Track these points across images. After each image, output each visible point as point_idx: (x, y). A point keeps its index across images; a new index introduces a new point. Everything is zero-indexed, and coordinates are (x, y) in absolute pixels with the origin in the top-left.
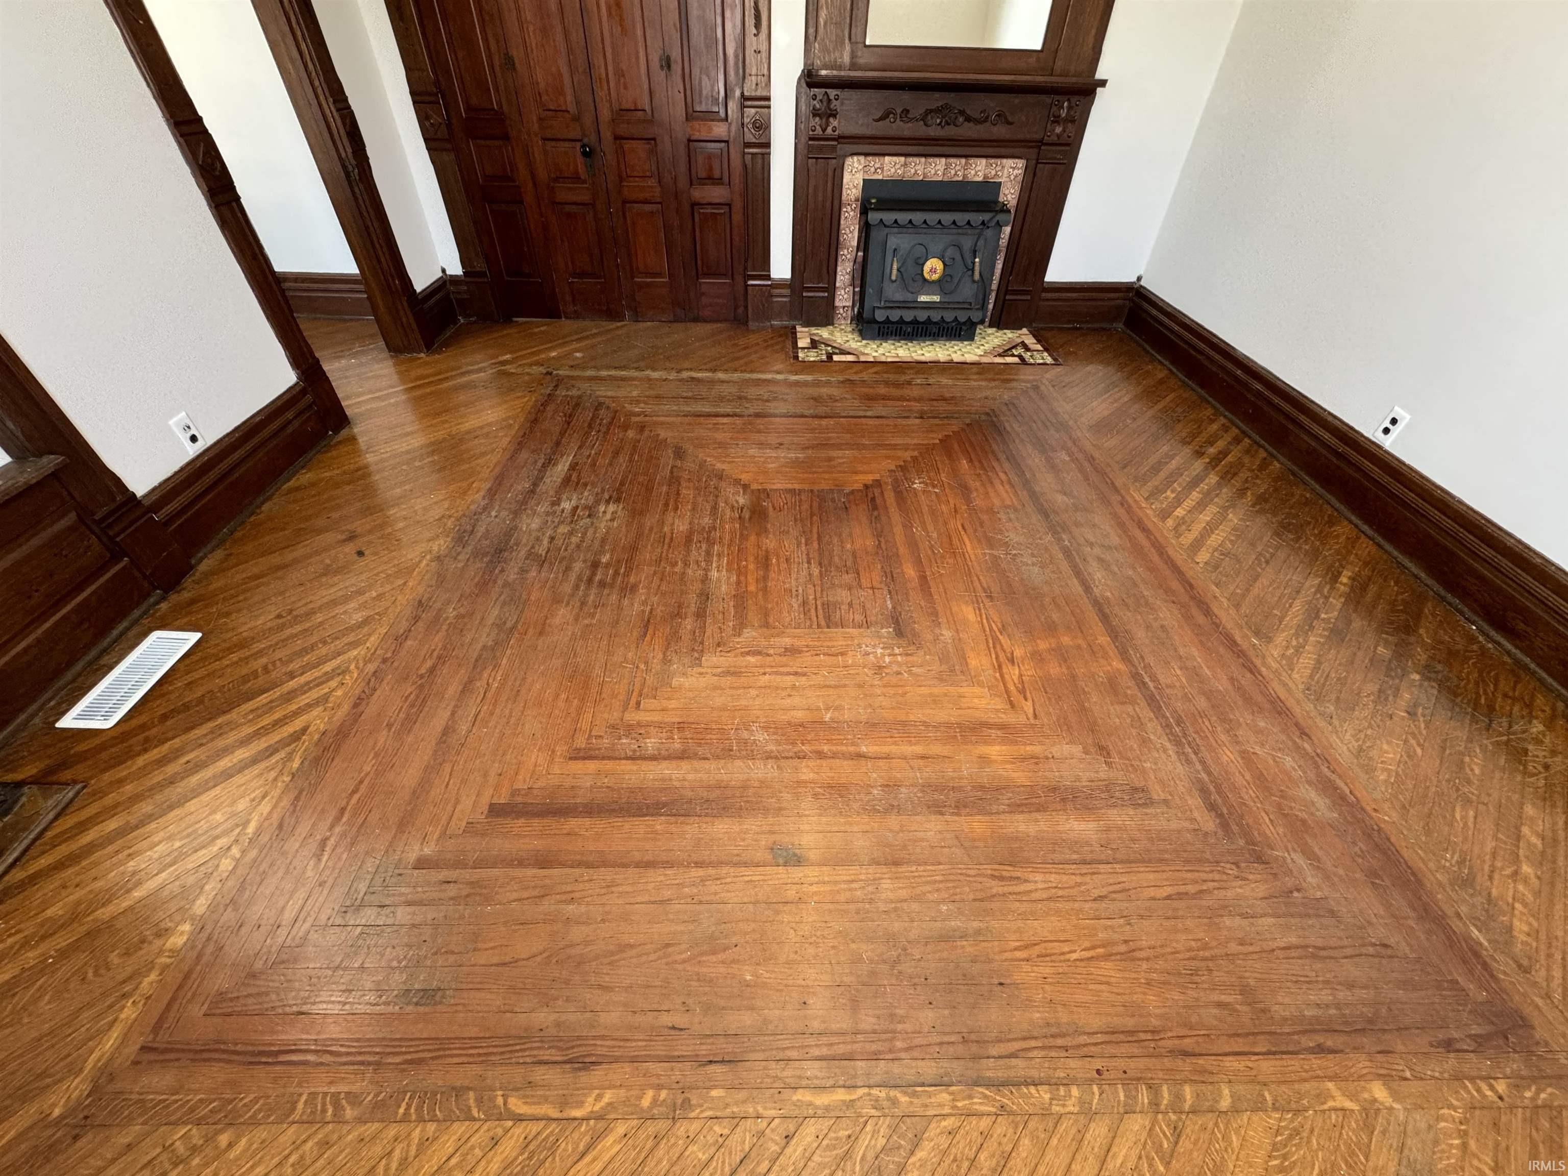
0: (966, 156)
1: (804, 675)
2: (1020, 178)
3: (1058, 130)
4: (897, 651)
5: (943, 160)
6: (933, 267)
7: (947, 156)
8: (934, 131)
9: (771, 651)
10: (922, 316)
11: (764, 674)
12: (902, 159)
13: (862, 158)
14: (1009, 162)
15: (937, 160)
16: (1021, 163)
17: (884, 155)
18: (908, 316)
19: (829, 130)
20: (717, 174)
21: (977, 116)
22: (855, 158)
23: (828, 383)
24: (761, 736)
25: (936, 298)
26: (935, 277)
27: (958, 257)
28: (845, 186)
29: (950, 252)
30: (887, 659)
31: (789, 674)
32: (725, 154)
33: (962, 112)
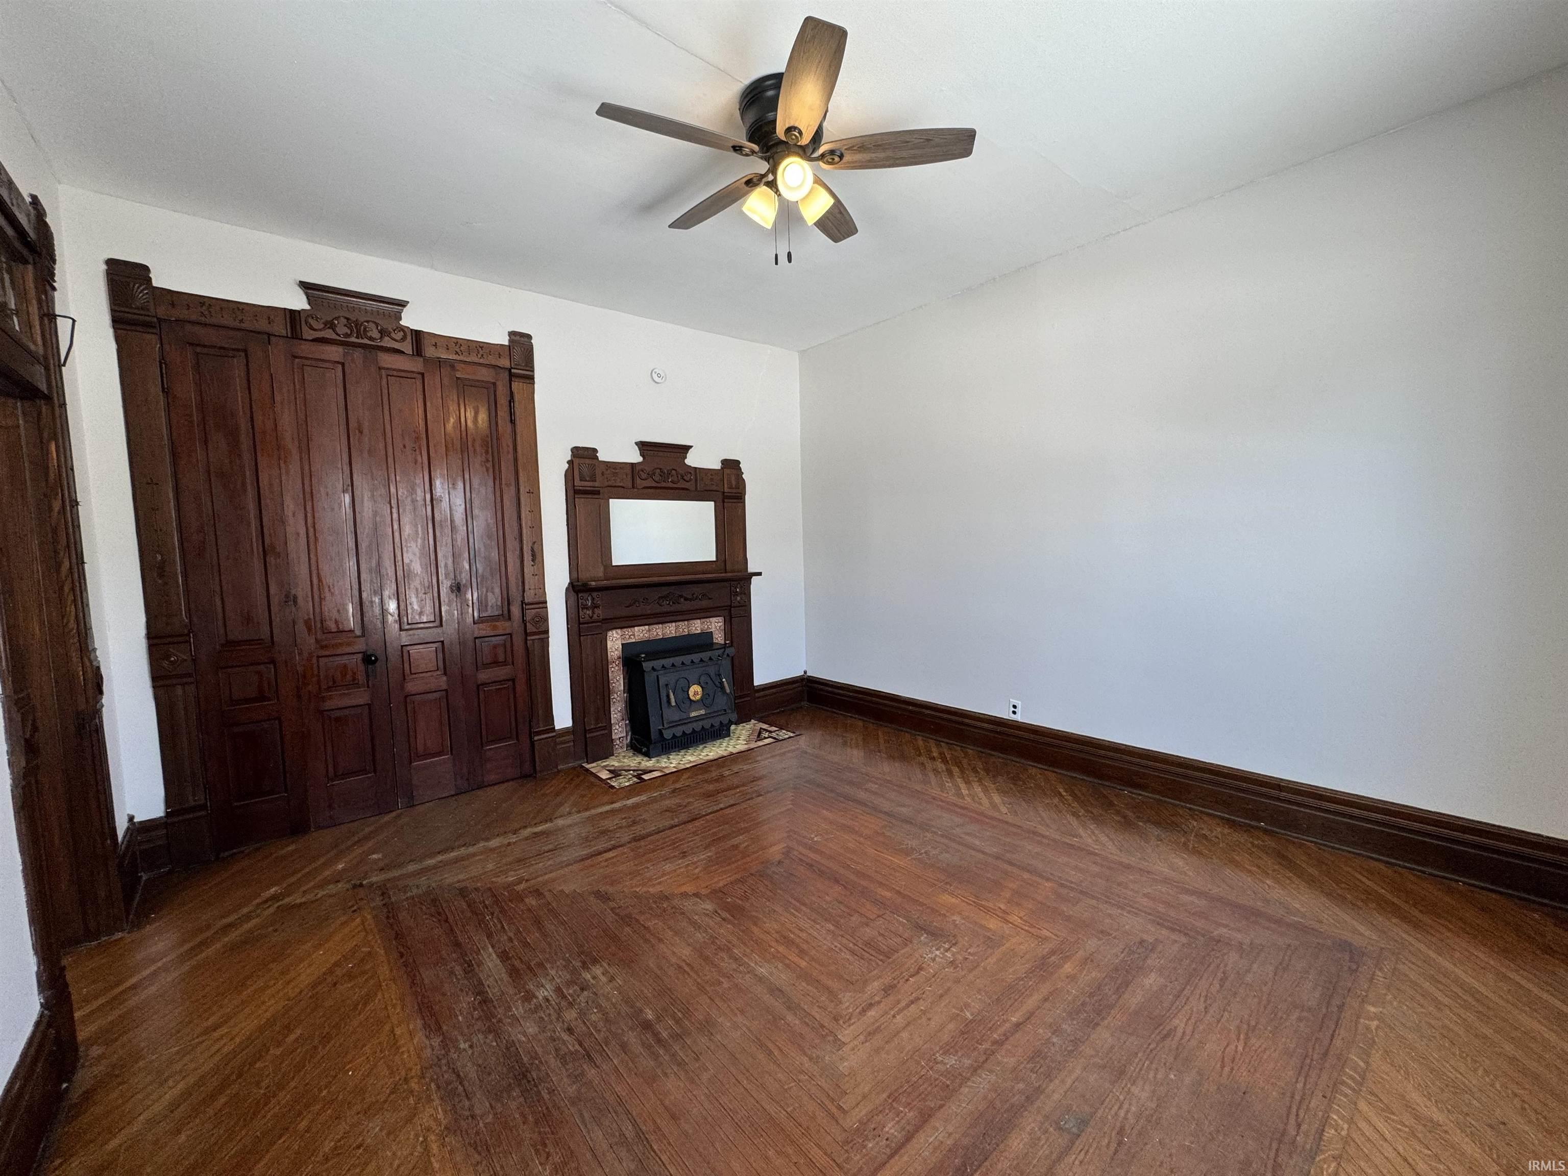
0: (688, 620)
1: (918, 999)
2: (723, 628)
3: (739, 598)
4: (947, 946)
5: (674, 624)
6: (695, 691)
7: (675, 621)
8: (666, 609)
9: (877, 999)
10: (697, 726)
11: (894, 1016)
12: (647, 627)
13: (619, 631)
14: (713, 620)
15: (670, 625)
16: (721, 619)
17: (634, 626)
18: (688, 729)
19: (595, 616)
20: (501, 658)
21: (689, 597)
22: (614, 632)
23: (663, 797)
24: (951, 1061)
25: (702, 712)
26: (698, 697)
27: (710, 682)
28: (609, 650)
29: (703, 679)
30: (948, 954)
31: (908, 1006)
32: (508, 645)
33: (681, 596)
